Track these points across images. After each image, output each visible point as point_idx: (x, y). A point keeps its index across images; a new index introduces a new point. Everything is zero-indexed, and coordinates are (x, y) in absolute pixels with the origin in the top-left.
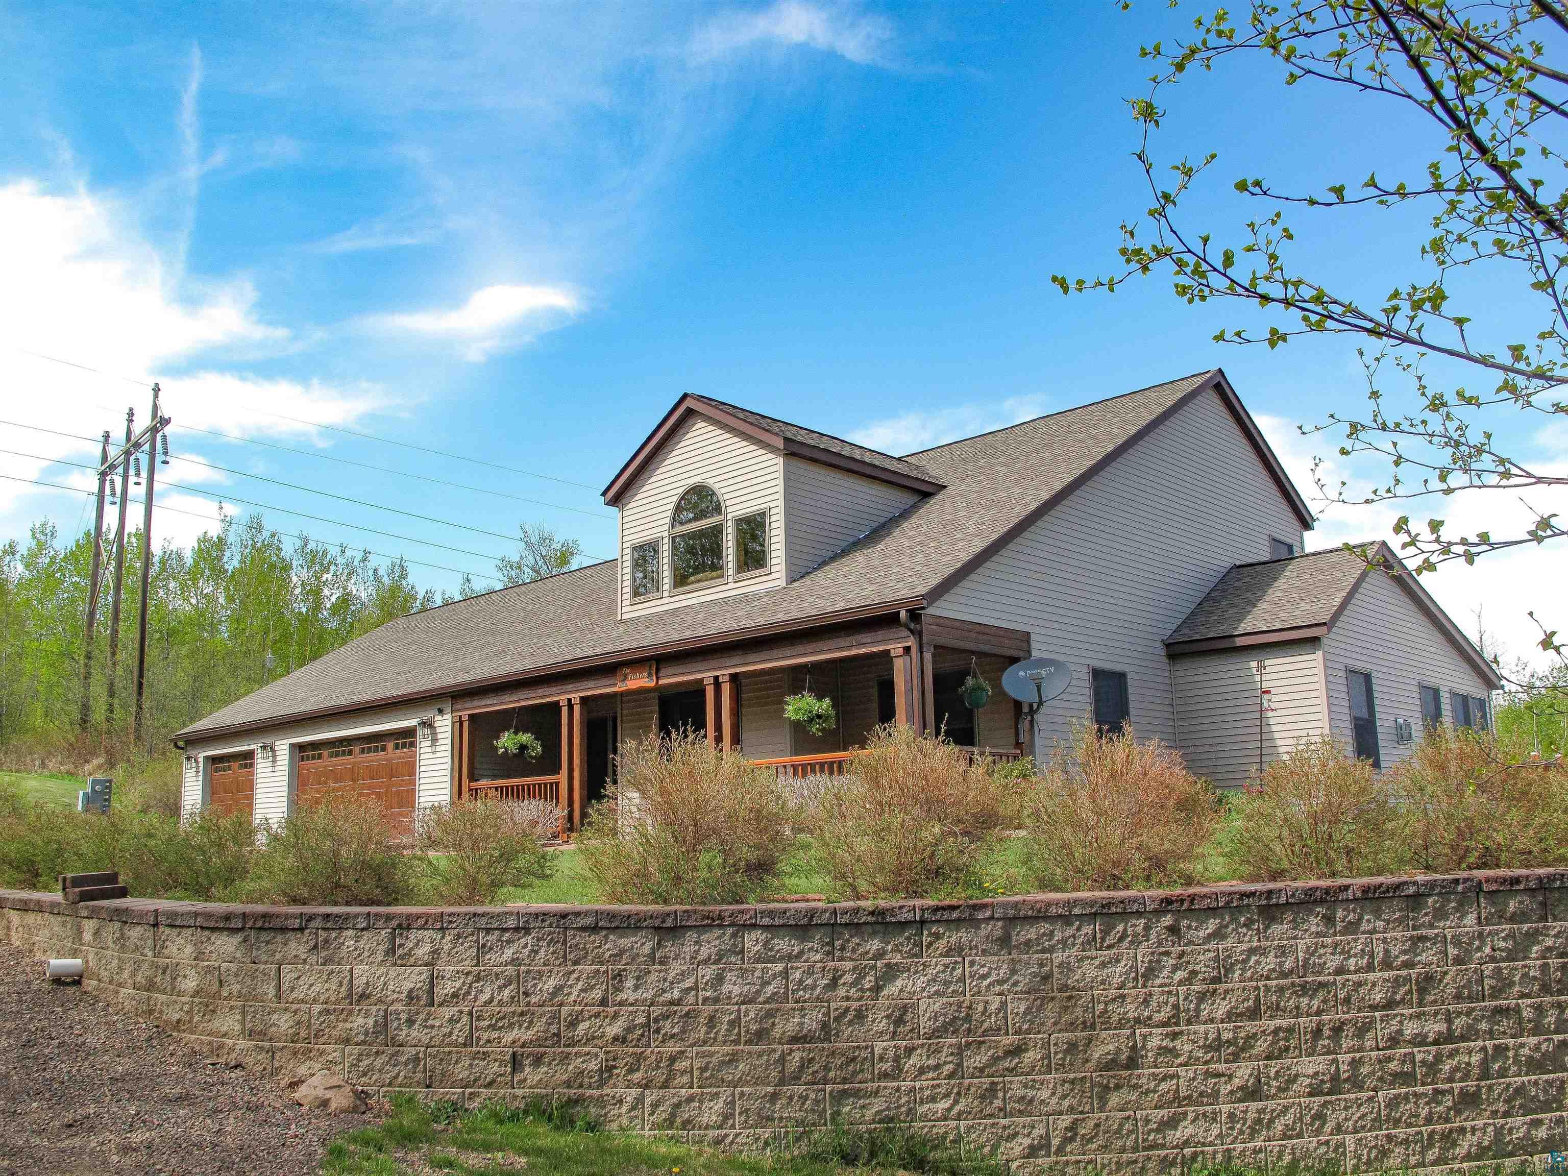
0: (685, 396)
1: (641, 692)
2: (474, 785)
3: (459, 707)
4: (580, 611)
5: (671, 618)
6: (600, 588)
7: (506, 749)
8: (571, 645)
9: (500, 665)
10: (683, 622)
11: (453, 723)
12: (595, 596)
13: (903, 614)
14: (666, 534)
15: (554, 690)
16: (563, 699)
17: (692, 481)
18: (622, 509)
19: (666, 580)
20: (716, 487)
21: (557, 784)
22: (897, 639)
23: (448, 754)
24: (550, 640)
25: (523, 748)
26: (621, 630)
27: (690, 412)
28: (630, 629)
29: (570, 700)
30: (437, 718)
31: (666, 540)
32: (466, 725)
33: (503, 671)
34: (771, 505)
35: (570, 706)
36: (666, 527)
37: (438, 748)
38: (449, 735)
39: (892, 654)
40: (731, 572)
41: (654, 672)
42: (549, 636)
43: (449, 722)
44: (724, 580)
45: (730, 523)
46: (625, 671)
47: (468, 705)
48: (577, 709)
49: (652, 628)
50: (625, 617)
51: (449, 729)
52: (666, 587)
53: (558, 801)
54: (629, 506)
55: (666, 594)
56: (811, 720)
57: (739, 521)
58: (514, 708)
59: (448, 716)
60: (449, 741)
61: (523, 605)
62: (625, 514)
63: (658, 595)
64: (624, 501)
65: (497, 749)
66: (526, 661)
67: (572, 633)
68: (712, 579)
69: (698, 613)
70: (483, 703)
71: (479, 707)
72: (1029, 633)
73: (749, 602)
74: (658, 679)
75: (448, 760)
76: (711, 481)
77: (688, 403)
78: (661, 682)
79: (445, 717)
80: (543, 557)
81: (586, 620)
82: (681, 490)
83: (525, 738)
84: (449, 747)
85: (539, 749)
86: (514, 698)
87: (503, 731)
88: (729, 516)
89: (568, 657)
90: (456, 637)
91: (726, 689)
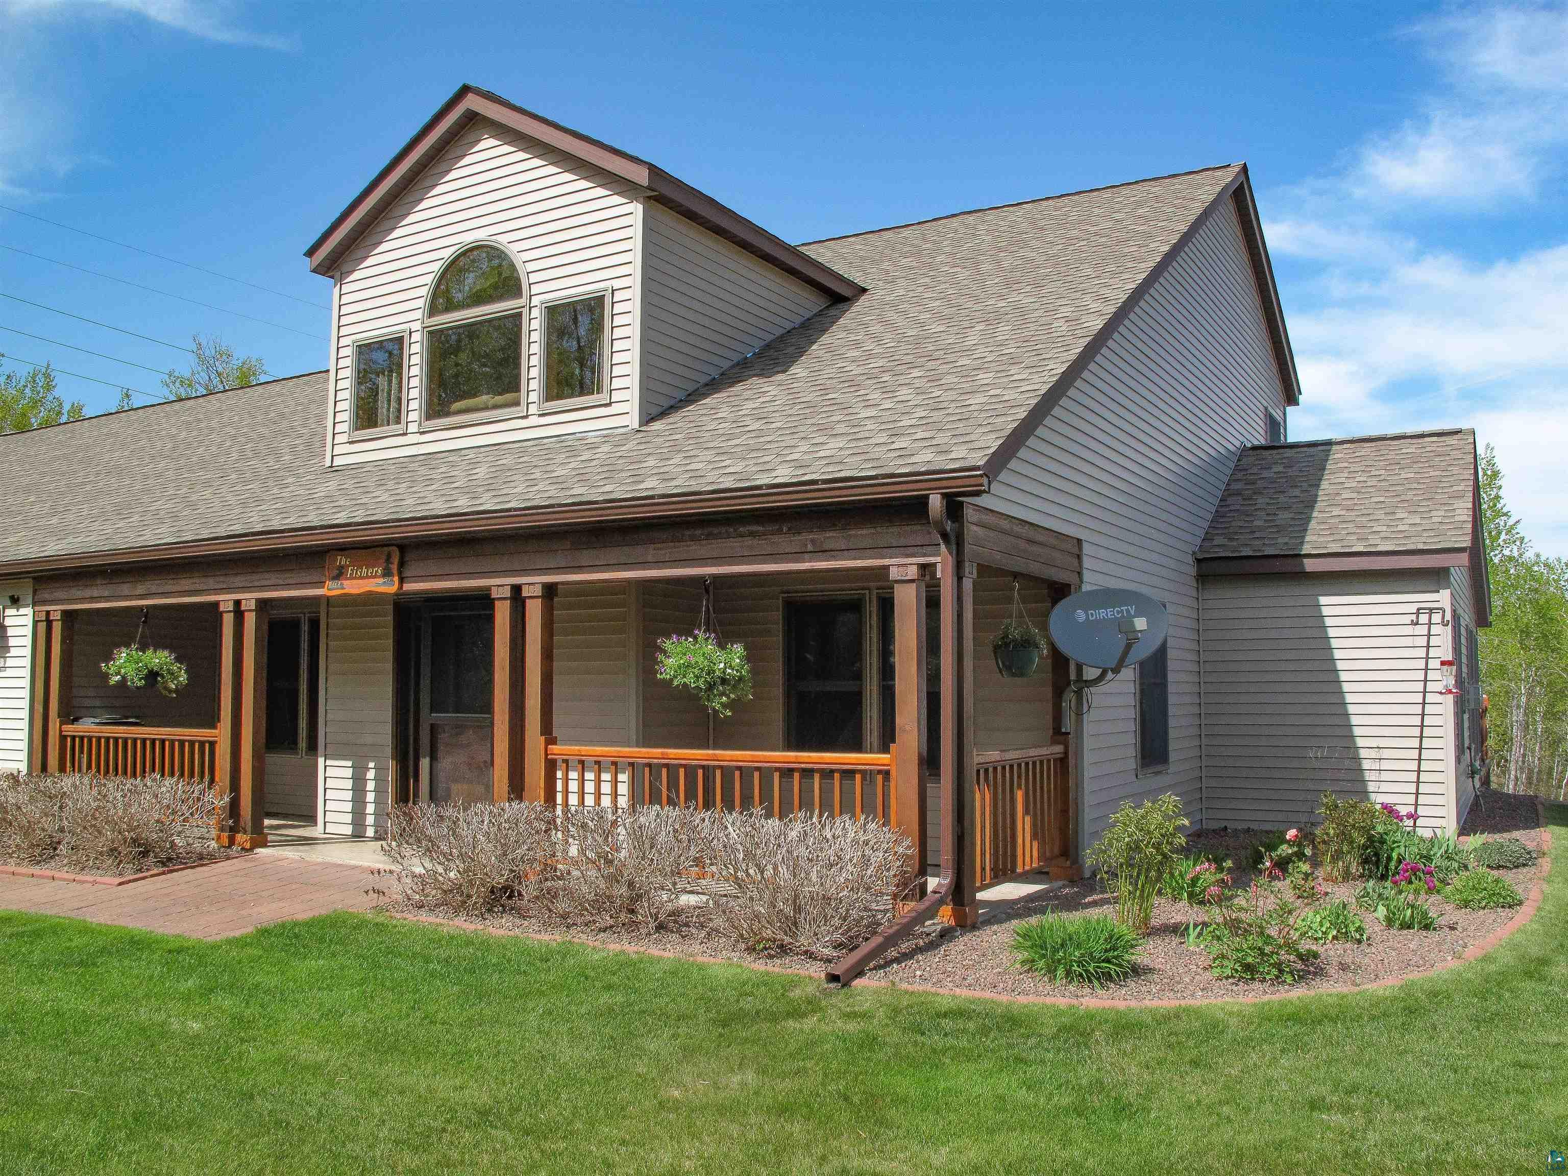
0: (465, 90)
1: (370, 600)
2: (69, 729)
3: (47, 596)
4: (261, 446)
5: (423, 471)
6: (294, 413)
7: (124, 678)
8: (244, 504)
9: (117, 531)
10: (449, 479)
11: (36, 623)
12: (285, 424)
13: (936, 502)
14: (417, 326)
15: (211, 583)
16: (226, 601)
17: (468, 238)
18: (341, 281)
19: (414, 405)
20: (512, 250)
21: (212, 744)
22: (906, 549)
23: (26, 672)
24: (208, 493)
25: (152, 676)
26: (333, 485)
27: (472, 121)
28: (349, 484)
29: (238, 603)
30: (9, 612)
31: (416, 337)
32: (57, 628)
33: (121, 543)
34: (617, 284)
35: (239, 614)
36: (418, 314)
37: (10, 662)
38: (28, 641)
39: (894, 573)
40: (533, 397)
41: (394, 567)
42: (207, 484)
43: (29, 621)
44: (521, 410)
45: (535, 313)
46: (341, 560)
47: (60, 594)
48: (250, 620)
49: (391, 485)
50: (338, 461)
51: (28, 631)
52: (413, 416)
53: (212, 781)
54: (356, 275)
55: (413, 428)
56: (711, 687)
57: (552, 311)
58: (141, 608)
59: (28, 611)
60: (28, 652)
61: (174, 431)
62: (346, 288)
63: (399, 428)
64: (345, 268)
65: (106, 676)
66: (164, 529)
67: (246, 483)
68: (496, 407)
69: (475, 464)
70: (88, 593)
71: (83, 600)
72: (1079, 541)
73: (572, 452)
74: (402, 581)
75: (26, 683)
76: (503, 239)
77: (472, 102)
78: (408, 587)
79: (23, 611)
80: (219, 375)
81: (271, 461)
82: (447, 253)
83: (158, 658)
84: (27, 662)
85: (183, 678)
86: (140, 589)
87: (118, 646)
88: (535, 301)
89: (238, 528)
90: (63, 474)
91: (534, 611)
